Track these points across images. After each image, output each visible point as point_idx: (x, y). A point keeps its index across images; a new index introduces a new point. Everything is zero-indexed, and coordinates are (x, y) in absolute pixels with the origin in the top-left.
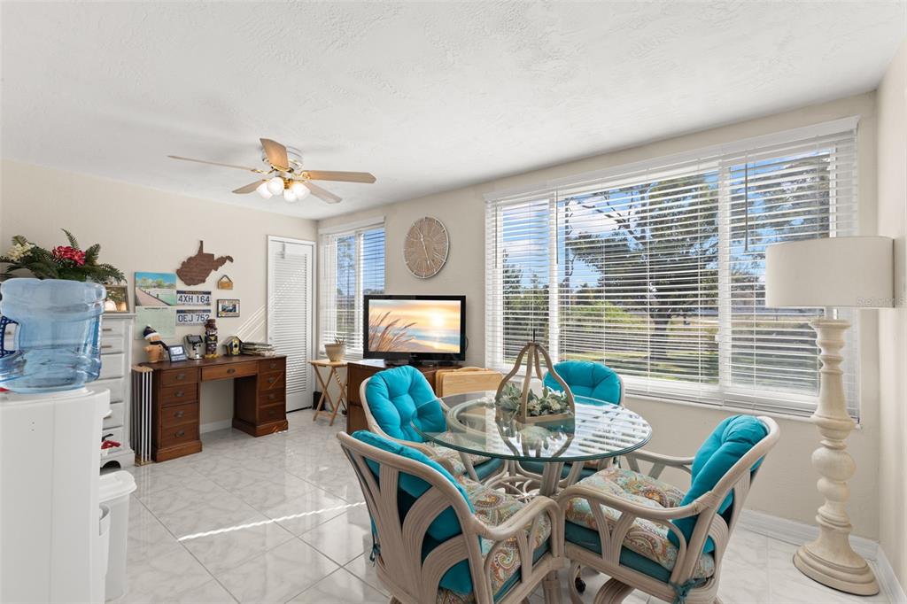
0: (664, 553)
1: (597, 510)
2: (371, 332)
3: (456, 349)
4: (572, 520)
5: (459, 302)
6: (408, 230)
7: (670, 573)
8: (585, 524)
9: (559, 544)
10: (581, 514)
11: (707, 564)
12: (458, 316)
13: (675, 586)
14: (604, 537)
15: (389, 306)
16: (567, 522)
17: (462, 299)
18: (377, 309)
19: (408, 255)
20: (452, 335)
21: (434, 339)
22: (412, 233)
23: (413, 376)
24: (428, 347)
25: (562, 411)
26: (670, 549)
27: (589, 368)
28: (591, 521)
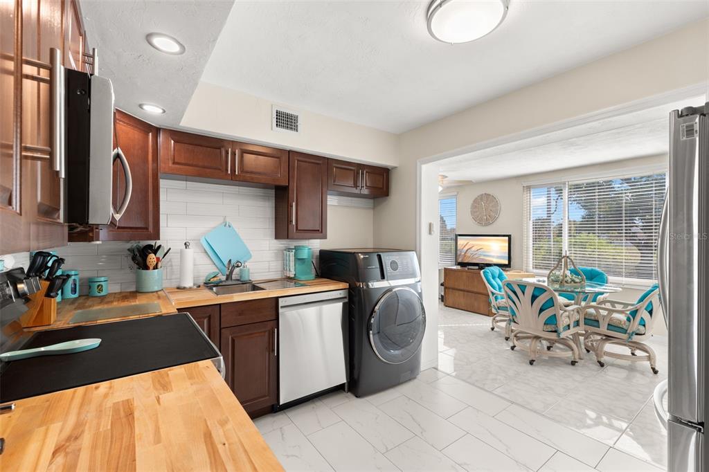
0: (625, 324)
1: (597, 312)
2: (458, 253)
3: (507, 262)
4: (587, 317)
5: (507, 238)
6: (473, 200)
7: (627, 331)
8: (593, 318)
9: (582, 323)
10: (591, 314)
11: (641, 328)
12: (507, 244)
13: (629, 334)
14: (601, 321)
15: (467, 239)
16: (585, 319)
17: (509, 236)
18: (461, 241)
19: (473, 213)
20: (504, 255)
21: (493, 257)
22: (475, 201)
23: (499, 271)
24: (489, 261)
25: (580, 282)
26: (627, 323)
27: (589, 271)
28: (595, 316)
